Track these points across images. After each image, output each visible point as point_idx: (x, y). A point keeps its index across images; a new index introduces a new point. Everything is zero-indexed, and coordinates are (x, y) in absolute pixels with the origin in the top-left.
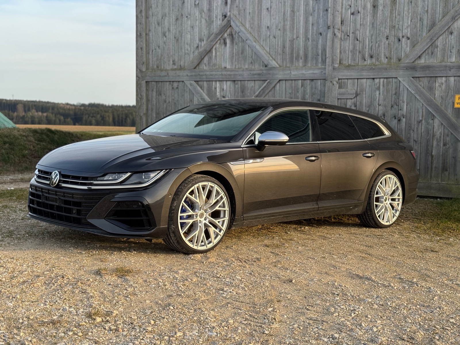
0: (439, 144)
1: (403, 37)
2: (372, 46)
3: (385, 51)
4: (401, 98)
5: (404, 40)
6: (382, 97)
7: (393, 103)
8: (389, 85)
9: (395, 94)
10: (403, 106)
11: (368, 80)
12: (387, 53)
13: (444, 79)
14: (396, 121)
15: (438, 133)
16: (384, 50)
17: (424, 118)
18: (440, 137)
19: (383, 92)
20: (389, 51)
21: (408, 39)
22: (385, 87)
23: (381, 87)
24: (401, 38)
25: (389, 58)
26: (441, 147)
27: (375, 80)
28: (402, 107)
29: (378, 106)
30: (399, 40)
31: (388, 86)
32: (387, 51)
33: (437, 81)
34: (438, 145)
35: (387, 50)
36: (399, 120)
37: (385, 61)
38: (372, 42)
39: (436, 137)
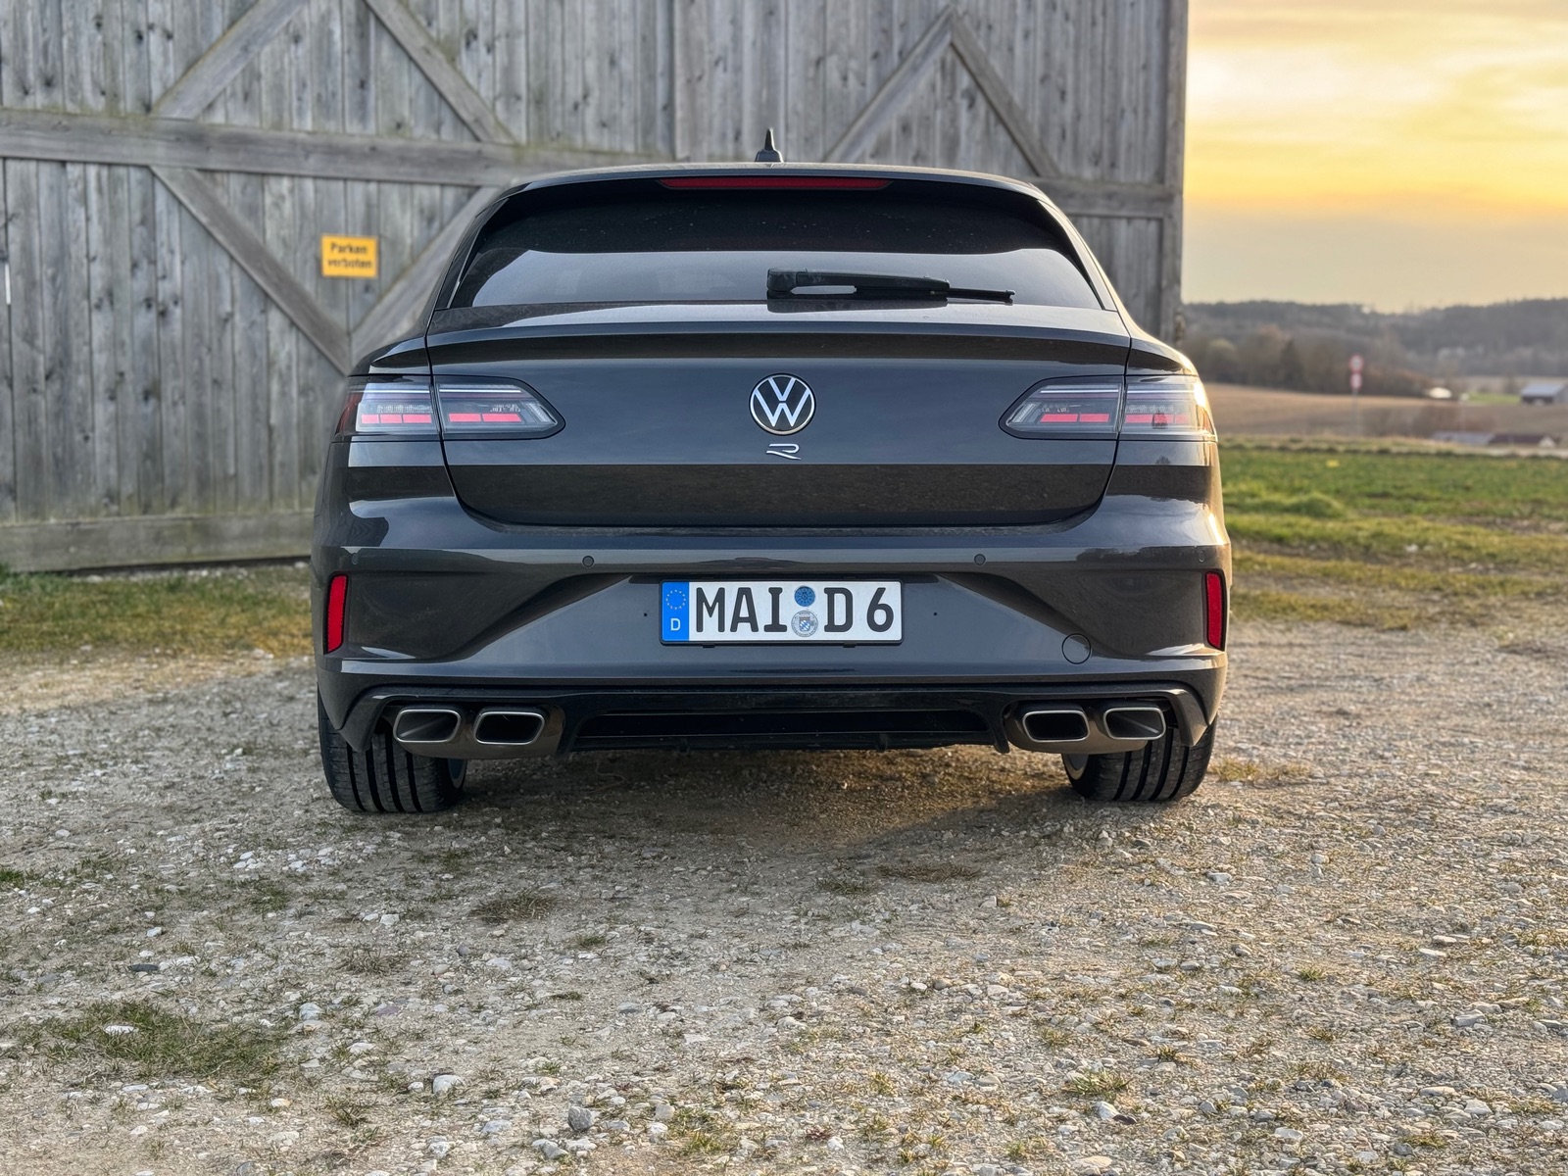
0: (287, 389)
1: (151, 27)
2: (46, 46)
3: (95, 69)
4: (162, 237)
5: (154, 40)
6: (96, 231)
7: (136, 252)
8: (119, 190)
9: (143, 222)
10: (172, 264)
11: (45, 168)
12: (102, 77)
13: (286, 183)
14: (153, 315)
15: (283, 355)
16: (92, 66)
17: (237, 306)
18: (289, 367)
19: (101, 211)
20: (109, 72)
21: (169, 36)
22: (106, 197)
23: (93, 196)
24: (143, 28)
25: (111, 95)
26: (292, 399)
27: (69, 167)
28: (168, 267)
29: (85, 261)
30: (140, 37)
31: (115, 192)
32: (101, 70)
33: (266, 188)
34: (284, 394)
35: (102, 64)
36: (163, 314)
37: (98, 103)
38: (45, 30)
39: (277, 367)
